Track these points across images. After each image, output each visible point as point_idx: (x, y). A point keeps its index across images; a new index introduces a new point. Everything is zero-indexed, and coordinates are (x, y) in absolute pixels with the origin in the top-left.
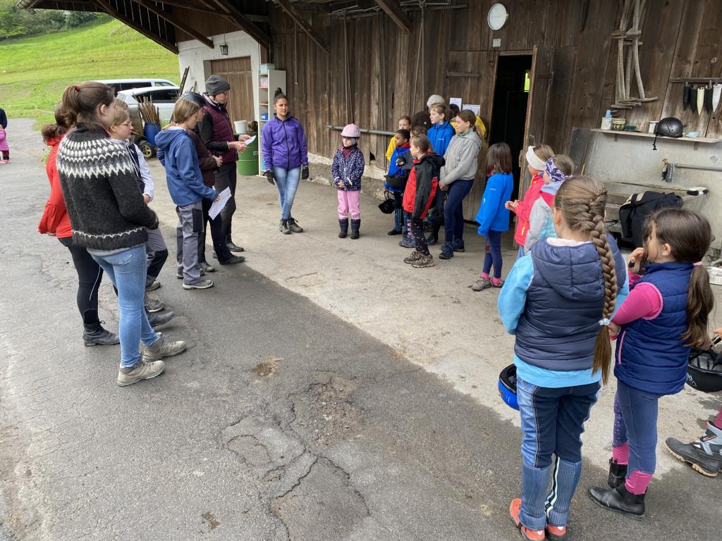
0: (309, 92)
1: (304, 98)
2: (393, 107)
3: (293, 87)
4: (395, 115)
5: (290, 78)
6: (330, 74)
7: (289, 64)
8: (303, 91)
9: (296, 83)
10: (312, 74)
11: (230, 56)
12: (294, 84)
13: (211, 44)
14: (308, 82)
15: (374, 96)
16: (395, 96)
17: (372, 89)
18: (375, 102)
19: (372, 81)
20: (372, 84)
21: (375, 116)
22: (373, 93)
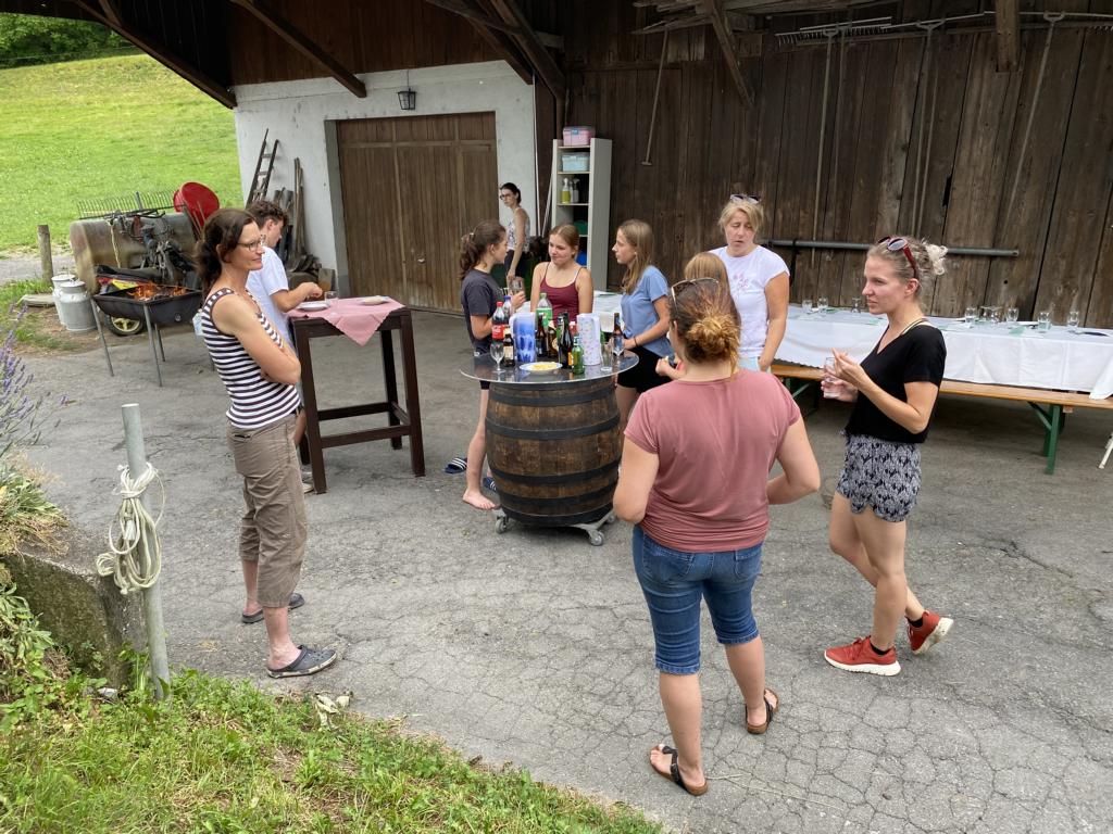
0: (682, 179)
1: (667, 190)
2: (946, 202)
3: (636, 170)
4: (951, 216)
5: (628, 154)
6: (752, 145)
8: (665, 178)
9: (646, 162)
10: (696, 146)
11: (422, 110)
12: (637, 164)
13: (360, 90)
15: (890, 183)
16: (955, 183)
17: (886, 171)
18: (891, 194)
19: (886, 157)
20: (885, 163)
21: (889, 220)
22: (886, 177)
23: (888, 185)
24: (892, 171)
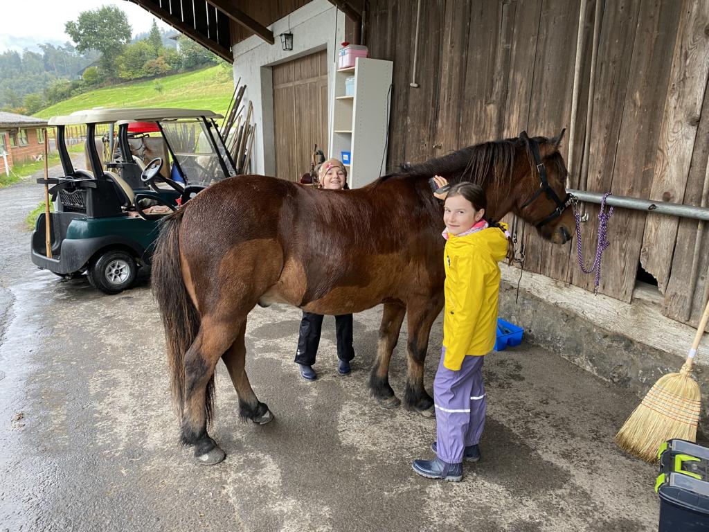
0: (443, 104)
1: (431, 117)
3: (407, 94)
5: (402, 76)
6: (507, 52)
7: (401, 47)
8: (430, 101)
9: (413, 84)
10: (457, 59)
12: (408, 87)
13: (270, 38)
14: (444, 80)
15: (681, 98)
17: (675, 74)
18: (682, 116)
19: (677, 51)
20: (676, 60)
21: (675, 160)
22: (675, 86)
23: (677, 100)
24: (687, 73)
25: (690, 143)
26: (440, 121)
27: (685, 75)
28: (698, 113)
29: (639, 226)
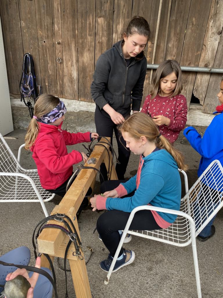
0: (58, 14)
21: (211, 50)
22: (212, 17)
23: (213, 23)
24: (217, 11)
25: (217, 42)
26: (56, 26)
27: (216, 12)
28: (221, 29)
29: (193, 79)
